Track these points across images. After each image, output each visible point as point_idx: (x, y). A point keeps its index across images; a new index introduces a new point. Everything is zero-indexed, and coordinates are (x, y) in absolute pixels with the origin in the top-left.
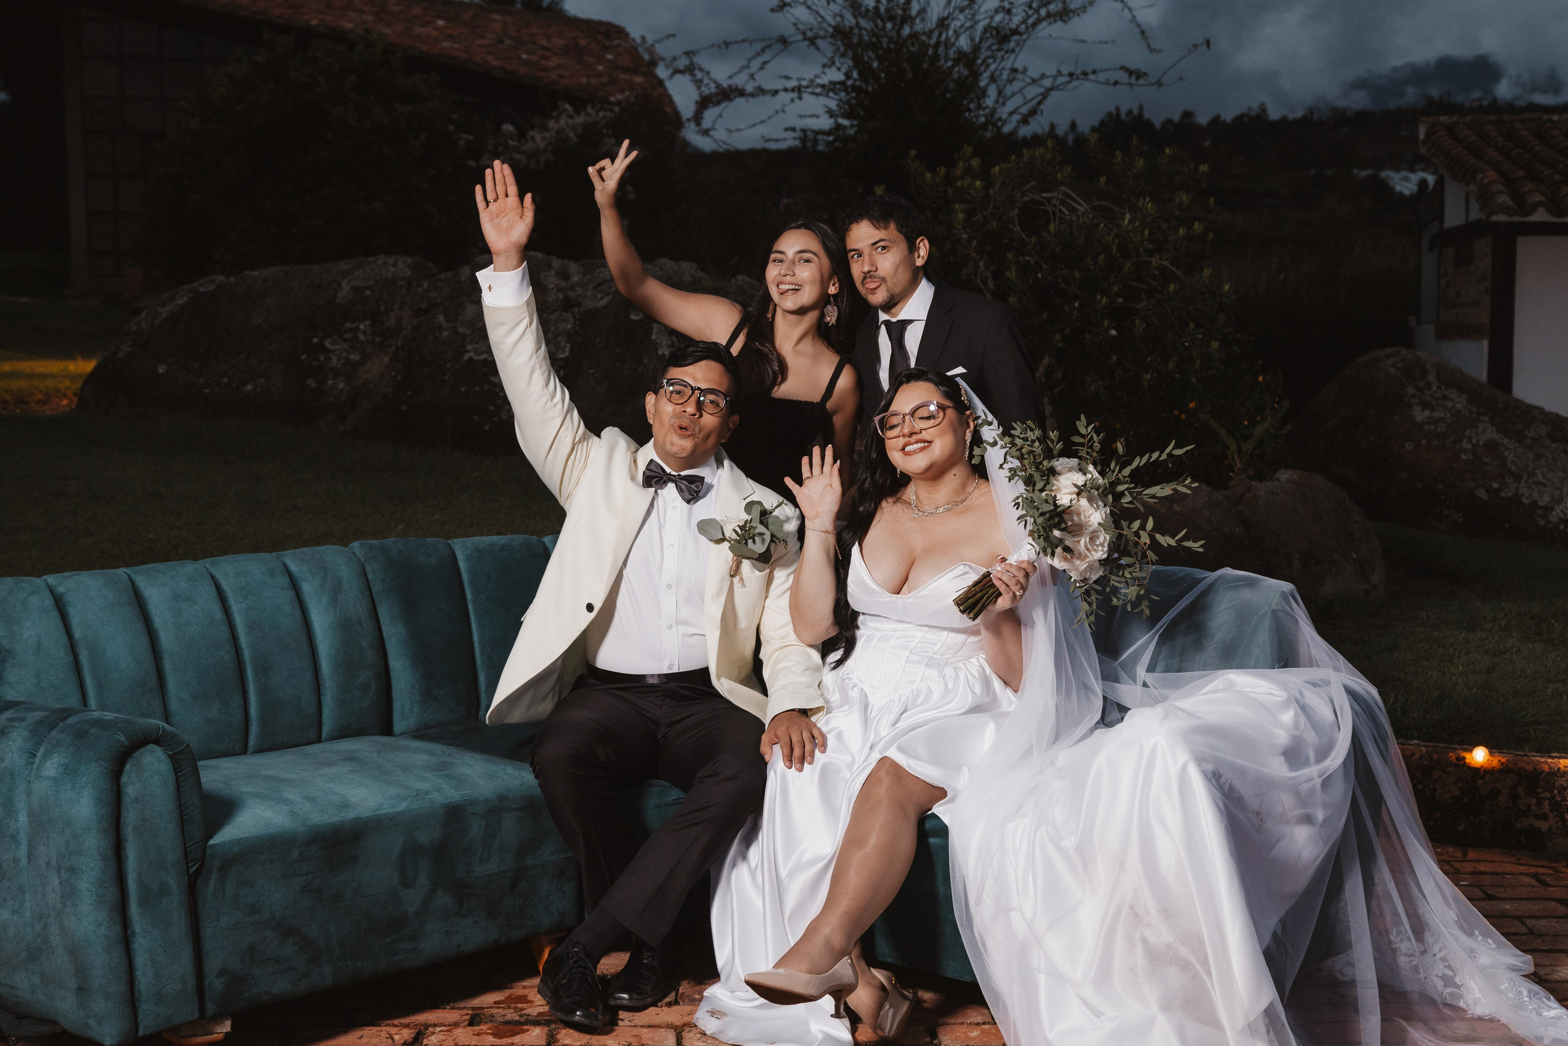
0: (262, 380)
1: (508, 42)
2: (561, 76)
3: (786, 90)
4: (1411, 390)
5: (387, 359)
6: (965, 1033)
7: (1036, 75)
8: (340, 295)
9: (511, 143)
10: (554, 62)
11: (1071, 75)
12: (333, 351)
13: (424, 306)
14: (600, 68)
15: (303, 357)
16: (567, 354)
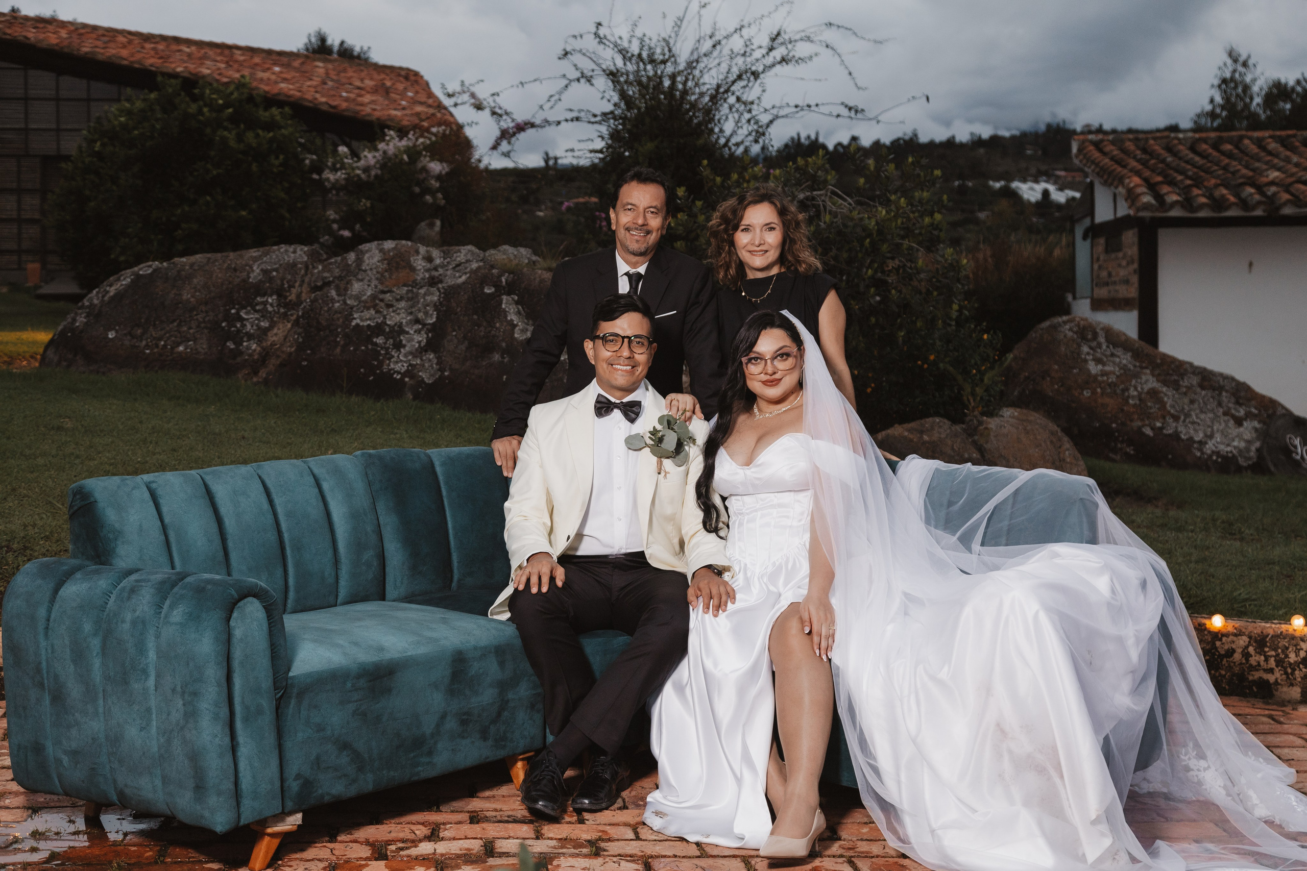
0: (191, 343)
1: (330, 83)
2: (374, 110)
3: (567, 120)
4: (1085, 349)
5: (289, 325)
6: (858, 830)
7: (768, 107)
8: (252, 275)
9: (346, 161)
10: (367, 98)
11: (796, 106)
12: (247, 319)
13: (319, 284)
14: (404, 103)
15: (224, 324)
16: (434, 320)
